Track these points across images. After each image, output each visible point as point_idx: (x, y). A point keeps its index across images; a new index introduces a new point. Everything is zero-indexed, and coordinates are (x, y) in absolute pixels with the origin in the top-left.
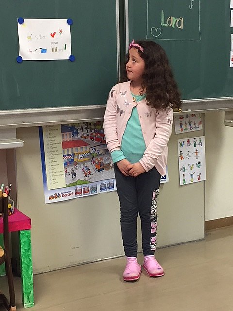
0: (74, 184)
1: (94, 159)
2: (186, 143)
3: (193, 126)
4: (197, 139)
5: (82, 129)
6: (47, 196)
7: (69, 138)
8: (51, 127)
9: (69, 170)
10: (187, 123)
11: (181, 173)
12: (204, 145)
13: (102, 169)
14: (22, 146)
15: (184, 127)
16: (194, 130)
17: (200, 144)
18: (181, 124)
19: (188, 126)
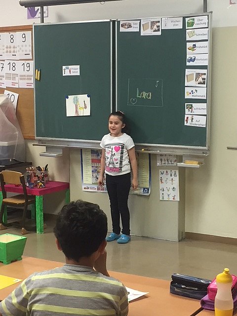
2: (165, 173)
3: (170, 162)
4: (173, 171)
6: (83, 187)
7: (95, 157)
8: (86, 150)
9: (94, 175)
10: (166, 159)
11: (161, 192)
12: (178, 177)
15: (163, 162)
16: (170, 165)
17: (175, 175)
18: (161, 160)
19: (167, 162)
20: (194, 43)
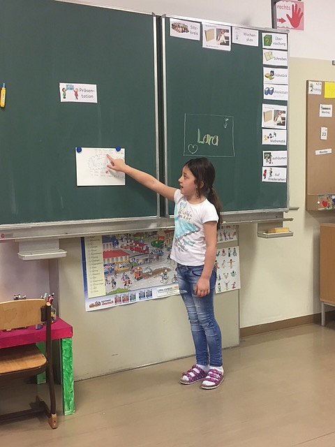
0: (114, 293)
1: (134, 268)
2: (221, 253)
3: (228, 237)
4: (232, 249)
5: (122, 239)
6: (88, 304)
7: (110, 248)
8: (93, 238)
9: (110, 279)
10: (222, 234)
12: (238, 255)
13: (141, 278)
14: (65, 256)
15: (219, 238)
16: (229, 240)
17: (235, 253)
19: (223, 237)
20: (272, 69)
